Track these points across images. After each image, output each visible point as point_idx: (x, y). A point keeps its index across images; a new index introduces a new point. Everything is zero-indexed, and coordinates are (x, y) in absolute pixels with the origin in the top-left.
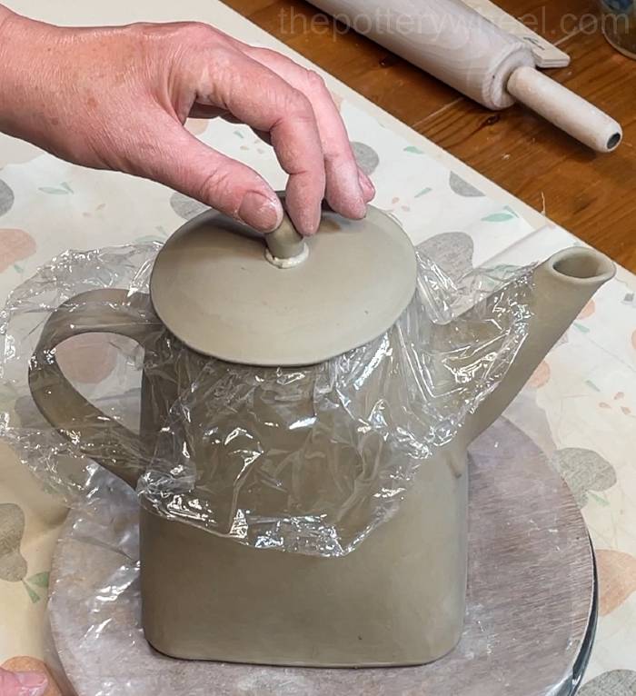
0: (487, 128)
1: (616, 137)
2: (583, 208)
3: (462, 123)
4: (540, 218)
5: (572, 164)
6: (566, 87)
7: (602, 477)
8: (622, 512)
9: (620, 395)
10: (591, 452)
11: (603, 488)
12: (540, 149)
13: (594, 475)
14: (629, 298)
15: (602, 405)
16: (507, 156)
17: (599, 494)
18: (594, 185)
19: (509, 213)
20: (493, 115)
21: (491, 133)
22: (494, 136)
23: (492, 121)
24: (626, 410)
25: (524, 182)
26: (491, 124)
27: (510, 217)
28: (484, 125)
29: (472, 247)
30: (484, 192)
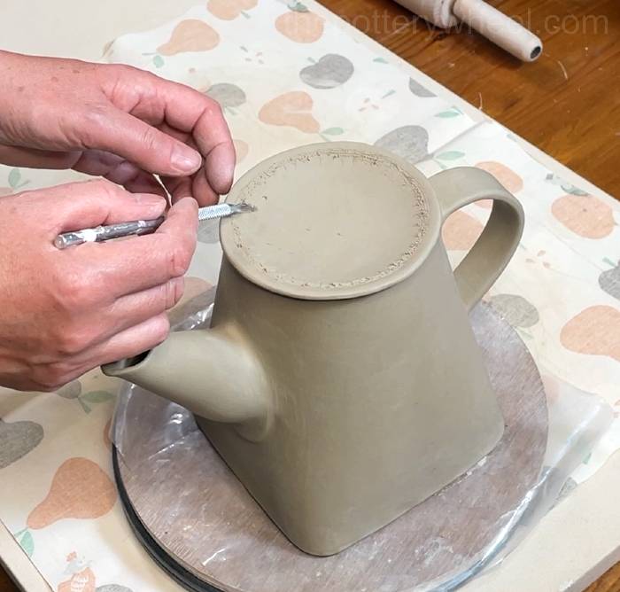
0: (437, 43)
1: (537, 50)
2: (512, 105)
3: (418, 39)
4: (478, 113)
5: (503, 71)
6: (499, 10)
7: (527, 317)
8: (543, 344)
9: (542, 253)
10: (519, 297)
11: (528, 325)
12: (479, 59)
13: (521, 316)
14: (550, 177)
15: (528, 260)
16: (453, 65)
17: (526, 330)
18: (521, 87)
19: (456, 111)
20: (441, 32)
21: (441, 46)
22: (442, 49)
23: (441, 37)
24: (546, 265)
25: (466, 85)
26: (441, 39)
27: (457, 114)
28: (435, 40)
29: (427, 138)
30: (436, 94)
